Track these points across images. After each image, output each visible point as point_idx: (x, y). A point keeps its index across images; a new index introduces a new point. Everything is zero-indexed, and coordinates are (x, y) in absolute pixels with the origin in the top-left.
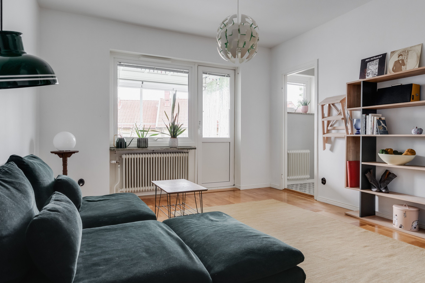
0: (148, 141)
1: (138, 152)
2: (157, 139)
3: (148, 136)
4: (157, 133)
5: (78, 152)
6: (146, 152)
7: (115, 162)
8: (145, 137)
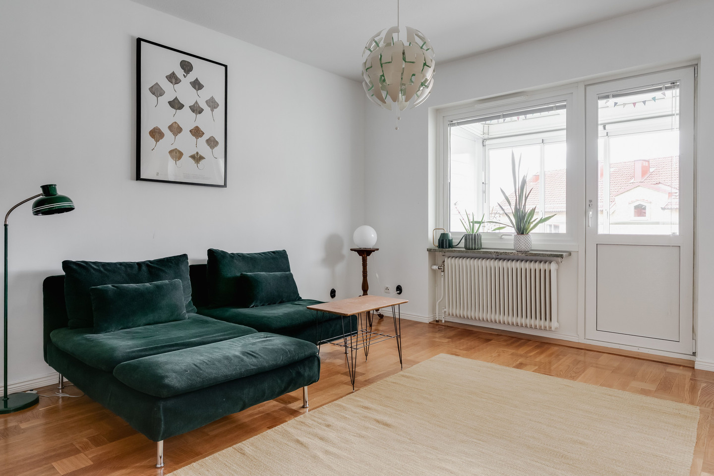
0: (480, 239)
1: (467, 255)
2: (502, 236)
3: (481, 230)
4: (502, 226)
5: (378, 250)
6: (478, 255)
7: (437, 267)
8: (475, 231)
